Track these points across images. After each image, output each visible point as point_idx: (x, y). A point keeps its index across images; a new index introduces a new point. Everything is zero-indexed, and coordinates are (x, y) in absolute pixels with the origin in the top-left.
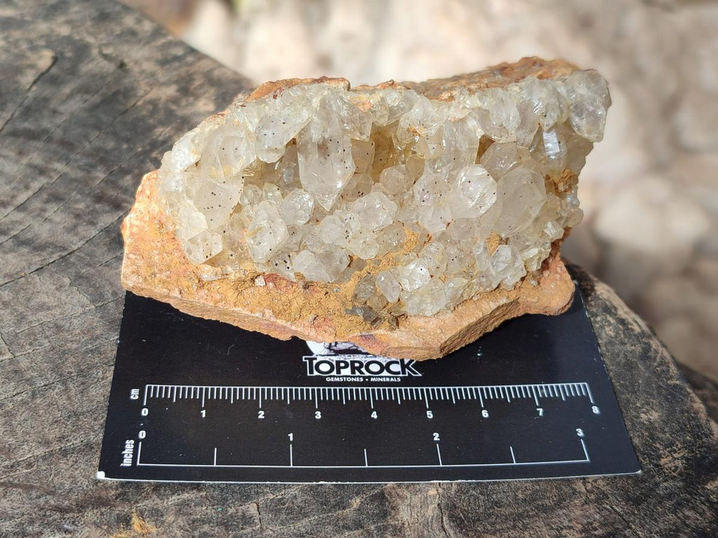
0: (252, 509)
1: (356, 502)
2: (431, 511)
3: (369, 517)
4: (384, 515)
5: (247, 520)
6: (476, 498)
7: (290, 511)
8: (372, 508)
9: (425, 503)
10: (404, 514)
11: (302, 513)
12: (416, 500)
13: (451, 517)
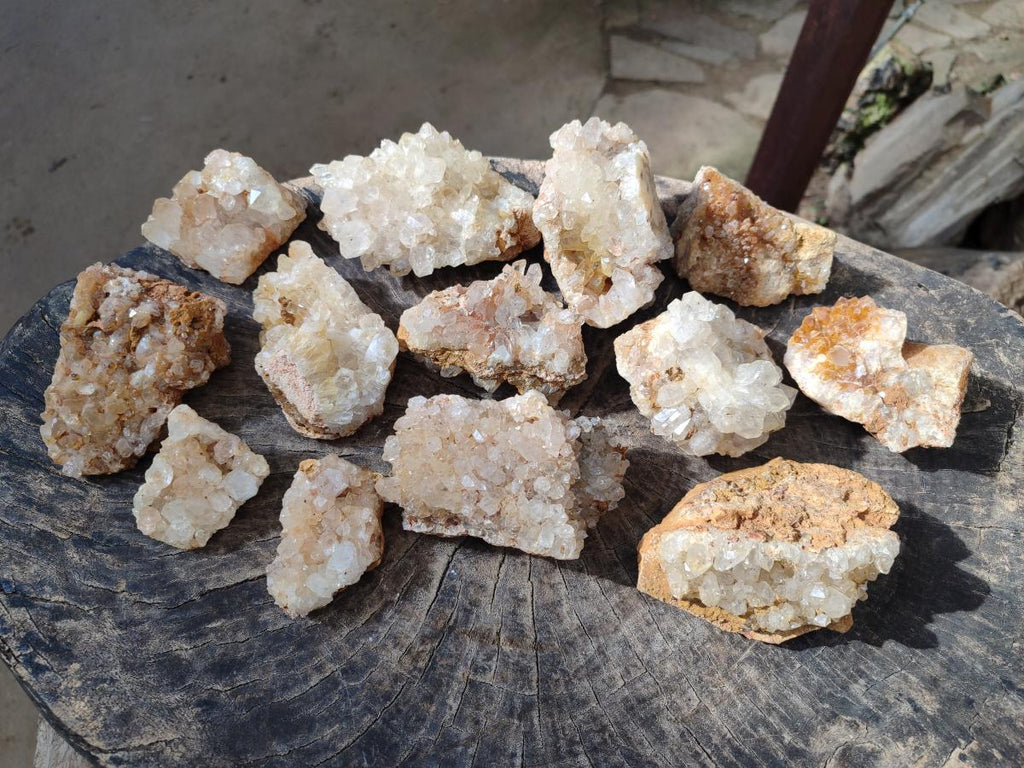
0: (798, 665)
1: (827, 706)
2: (842, 740)
3: (823, 715)
4: (828, 721)
5: (792, 666)
6: (860, 758)
7: (806, 680)
8: (828, 714)
9: (844, 736)
10: (833, 729)
11: (808, 686)
12: (843, 731)
13: (844, 750)
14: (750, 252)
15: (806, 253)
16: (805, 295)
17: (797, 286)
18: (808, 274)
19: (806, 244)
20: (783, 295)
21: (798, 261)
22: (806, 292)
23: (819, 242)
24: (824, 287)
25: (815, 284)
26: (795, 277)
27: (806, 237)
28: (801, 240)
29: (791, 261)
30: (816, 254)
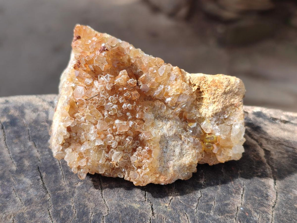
14: (133, 112)
15: (207, 107)
16: (221, 164)
17: (207, 153)
18: (218, 134)
19: (206, 95)
20: (191, 166)
21: (201, 120)
22: (221, 159)
23: (220, 91)
24: (242, 150)
25: (230, 147)
26: (203, 141)
27: (204, 88)
28: (199, 92)
29: (193, 121)
30: (220, 107)
